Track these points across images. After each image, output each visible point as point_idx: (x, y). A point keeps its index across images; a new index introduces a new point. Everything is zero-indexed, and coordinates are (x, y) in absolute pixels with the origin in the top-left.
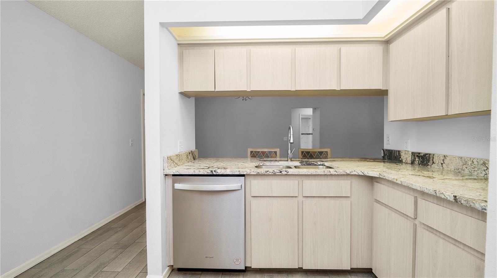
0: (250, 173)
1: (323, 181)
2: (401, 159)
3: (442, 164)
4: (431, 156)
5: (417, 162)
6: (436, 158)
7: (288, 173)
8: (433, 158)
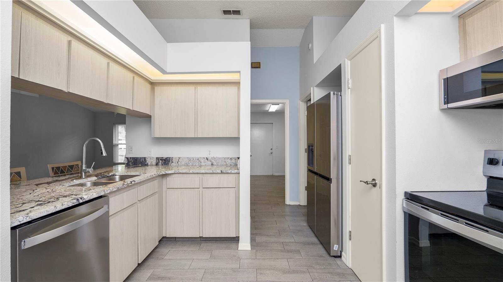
0: (112, 190)
1: (148, 184)
2: (146, 163)
3: (178, 162)
4: (171, 159)
5: (161, 163)
6: (174, 160)
7: (136, 182)
8: (172, 159)
